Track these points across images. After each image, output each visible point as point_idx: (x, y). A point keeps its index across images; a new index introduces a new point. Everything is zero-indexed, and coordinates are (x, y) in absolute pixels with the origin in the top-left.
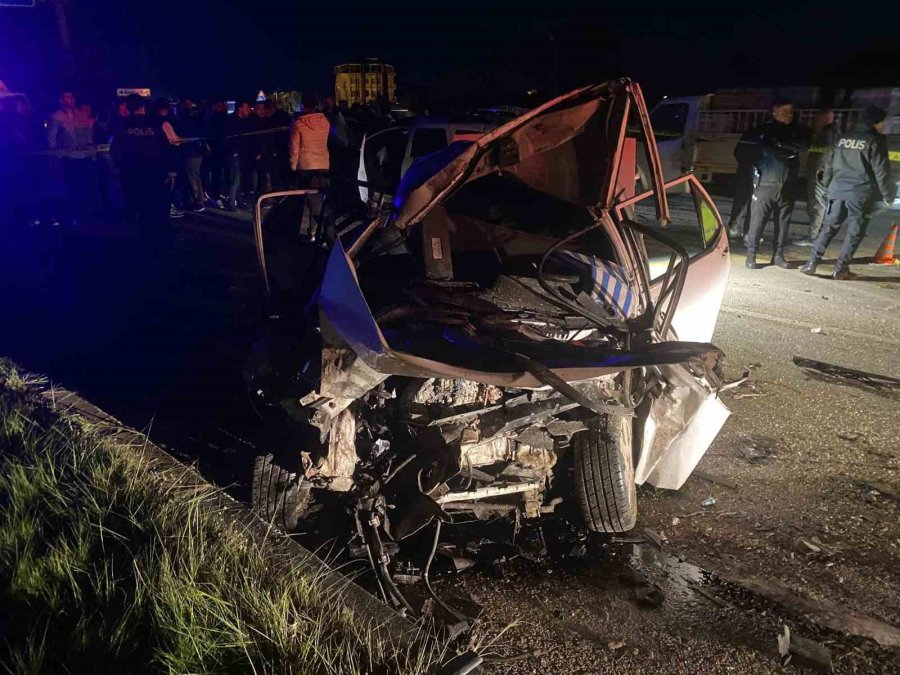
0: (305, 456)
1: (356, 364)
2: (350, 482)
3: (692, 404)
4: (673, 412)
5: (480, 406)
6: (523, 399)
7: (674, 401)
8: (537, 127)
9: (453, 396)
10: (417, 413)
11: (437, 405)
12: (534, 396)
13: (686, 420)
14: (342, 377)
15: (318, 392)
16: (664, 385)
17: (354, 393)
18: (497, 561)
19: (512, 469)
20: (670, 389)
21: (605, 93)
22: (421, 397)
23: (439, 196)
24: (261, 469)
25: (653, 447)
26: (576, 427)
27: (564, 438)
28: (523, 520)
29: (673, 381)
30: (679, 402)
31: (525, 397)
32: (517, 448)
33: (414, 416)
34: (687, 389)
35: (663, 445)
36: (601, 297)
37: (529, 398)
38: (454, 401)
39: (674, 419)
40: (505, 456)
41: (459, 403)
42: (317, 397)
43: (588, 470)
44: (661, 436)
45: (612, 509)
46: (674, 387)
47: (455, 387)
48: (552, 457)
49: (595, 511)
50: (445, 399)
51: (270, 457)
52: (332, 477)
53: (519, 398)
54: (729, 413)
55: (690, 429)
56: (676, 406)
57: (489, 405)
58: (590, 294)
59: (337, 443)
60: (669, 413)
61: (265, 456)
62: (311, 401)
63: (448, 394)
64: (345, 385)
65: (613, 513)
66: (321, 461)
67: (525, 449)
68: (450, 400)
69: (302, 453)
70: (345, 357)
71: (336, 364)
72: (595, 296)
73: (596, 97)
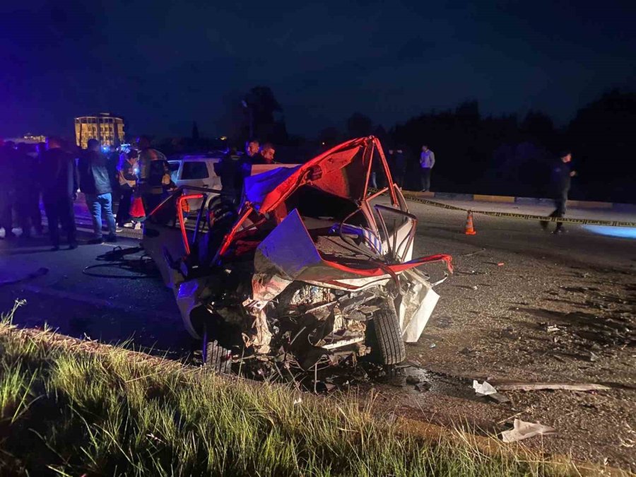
0: (244, 335)
1: (271, 281)
2: (269, 348)
3: (423, 293)
4: (414, 299)
5: (326, 303)
6: (346, 296)
7: (414, 293)
8: (330, 160)
9: (311, 298)
10: (292, 310)
11: (303, 304)
12: (352, 295)
13: (420, 301)
14: (263, 289)
15: (252, 298)
16: (409, 285)
17: (269, 298)
18: (344, 384)
19: (347, 333)
20: (412, 286)
21: (362, 143)
22: (294, 301)
23: (284, 195)
24: (211, 349)
25: (405, 320)
26: (374, 309)
27: (370, 314)
28: (358, 358)
29: (414, 282)
30: (417, 293)
31: (347, 296)
32: (347, 323)
33: (291, 312)
34: (421, 285)
35: (409, 318)
36: (370, 245)
37: (349, 296)
38: (312, 301)
39: (414, 302)
40: (342, 327)
41: (315, 302)
42: (251, 301)
43: (383, 329)
44: (408, 313)
45: (397, 348)
46: (414, 285)
47: (311, 294)
48: (363, 326)
49: (389, 351)
50: (307, 300)
51: (216, 342)
52: (260, 346)
53: (344, 297)
54: (438, 297)
55: (422, 307)
56: (415, 295)
57: (330, 302)
58: (364, 243)
59: (261, 327)
60: (412, 300)
61: (213, 341)
62: (248, 303)
63: (308, 298)
64: (265, 294)
65: (397, 351)
66: (254, 337)
67: (350, 322)
68: (310, 301)
69: (243, 334)
70: (264, 278)
71: (260, 282)
72: (367, 244)
73: (357, 145)
